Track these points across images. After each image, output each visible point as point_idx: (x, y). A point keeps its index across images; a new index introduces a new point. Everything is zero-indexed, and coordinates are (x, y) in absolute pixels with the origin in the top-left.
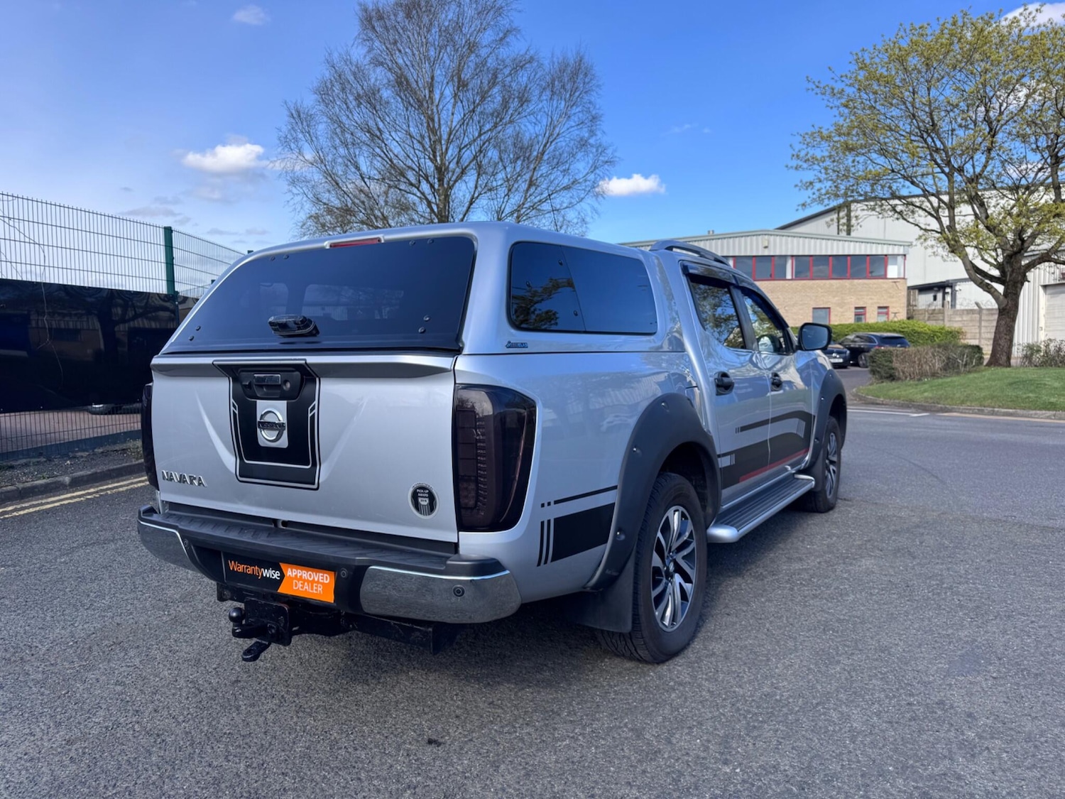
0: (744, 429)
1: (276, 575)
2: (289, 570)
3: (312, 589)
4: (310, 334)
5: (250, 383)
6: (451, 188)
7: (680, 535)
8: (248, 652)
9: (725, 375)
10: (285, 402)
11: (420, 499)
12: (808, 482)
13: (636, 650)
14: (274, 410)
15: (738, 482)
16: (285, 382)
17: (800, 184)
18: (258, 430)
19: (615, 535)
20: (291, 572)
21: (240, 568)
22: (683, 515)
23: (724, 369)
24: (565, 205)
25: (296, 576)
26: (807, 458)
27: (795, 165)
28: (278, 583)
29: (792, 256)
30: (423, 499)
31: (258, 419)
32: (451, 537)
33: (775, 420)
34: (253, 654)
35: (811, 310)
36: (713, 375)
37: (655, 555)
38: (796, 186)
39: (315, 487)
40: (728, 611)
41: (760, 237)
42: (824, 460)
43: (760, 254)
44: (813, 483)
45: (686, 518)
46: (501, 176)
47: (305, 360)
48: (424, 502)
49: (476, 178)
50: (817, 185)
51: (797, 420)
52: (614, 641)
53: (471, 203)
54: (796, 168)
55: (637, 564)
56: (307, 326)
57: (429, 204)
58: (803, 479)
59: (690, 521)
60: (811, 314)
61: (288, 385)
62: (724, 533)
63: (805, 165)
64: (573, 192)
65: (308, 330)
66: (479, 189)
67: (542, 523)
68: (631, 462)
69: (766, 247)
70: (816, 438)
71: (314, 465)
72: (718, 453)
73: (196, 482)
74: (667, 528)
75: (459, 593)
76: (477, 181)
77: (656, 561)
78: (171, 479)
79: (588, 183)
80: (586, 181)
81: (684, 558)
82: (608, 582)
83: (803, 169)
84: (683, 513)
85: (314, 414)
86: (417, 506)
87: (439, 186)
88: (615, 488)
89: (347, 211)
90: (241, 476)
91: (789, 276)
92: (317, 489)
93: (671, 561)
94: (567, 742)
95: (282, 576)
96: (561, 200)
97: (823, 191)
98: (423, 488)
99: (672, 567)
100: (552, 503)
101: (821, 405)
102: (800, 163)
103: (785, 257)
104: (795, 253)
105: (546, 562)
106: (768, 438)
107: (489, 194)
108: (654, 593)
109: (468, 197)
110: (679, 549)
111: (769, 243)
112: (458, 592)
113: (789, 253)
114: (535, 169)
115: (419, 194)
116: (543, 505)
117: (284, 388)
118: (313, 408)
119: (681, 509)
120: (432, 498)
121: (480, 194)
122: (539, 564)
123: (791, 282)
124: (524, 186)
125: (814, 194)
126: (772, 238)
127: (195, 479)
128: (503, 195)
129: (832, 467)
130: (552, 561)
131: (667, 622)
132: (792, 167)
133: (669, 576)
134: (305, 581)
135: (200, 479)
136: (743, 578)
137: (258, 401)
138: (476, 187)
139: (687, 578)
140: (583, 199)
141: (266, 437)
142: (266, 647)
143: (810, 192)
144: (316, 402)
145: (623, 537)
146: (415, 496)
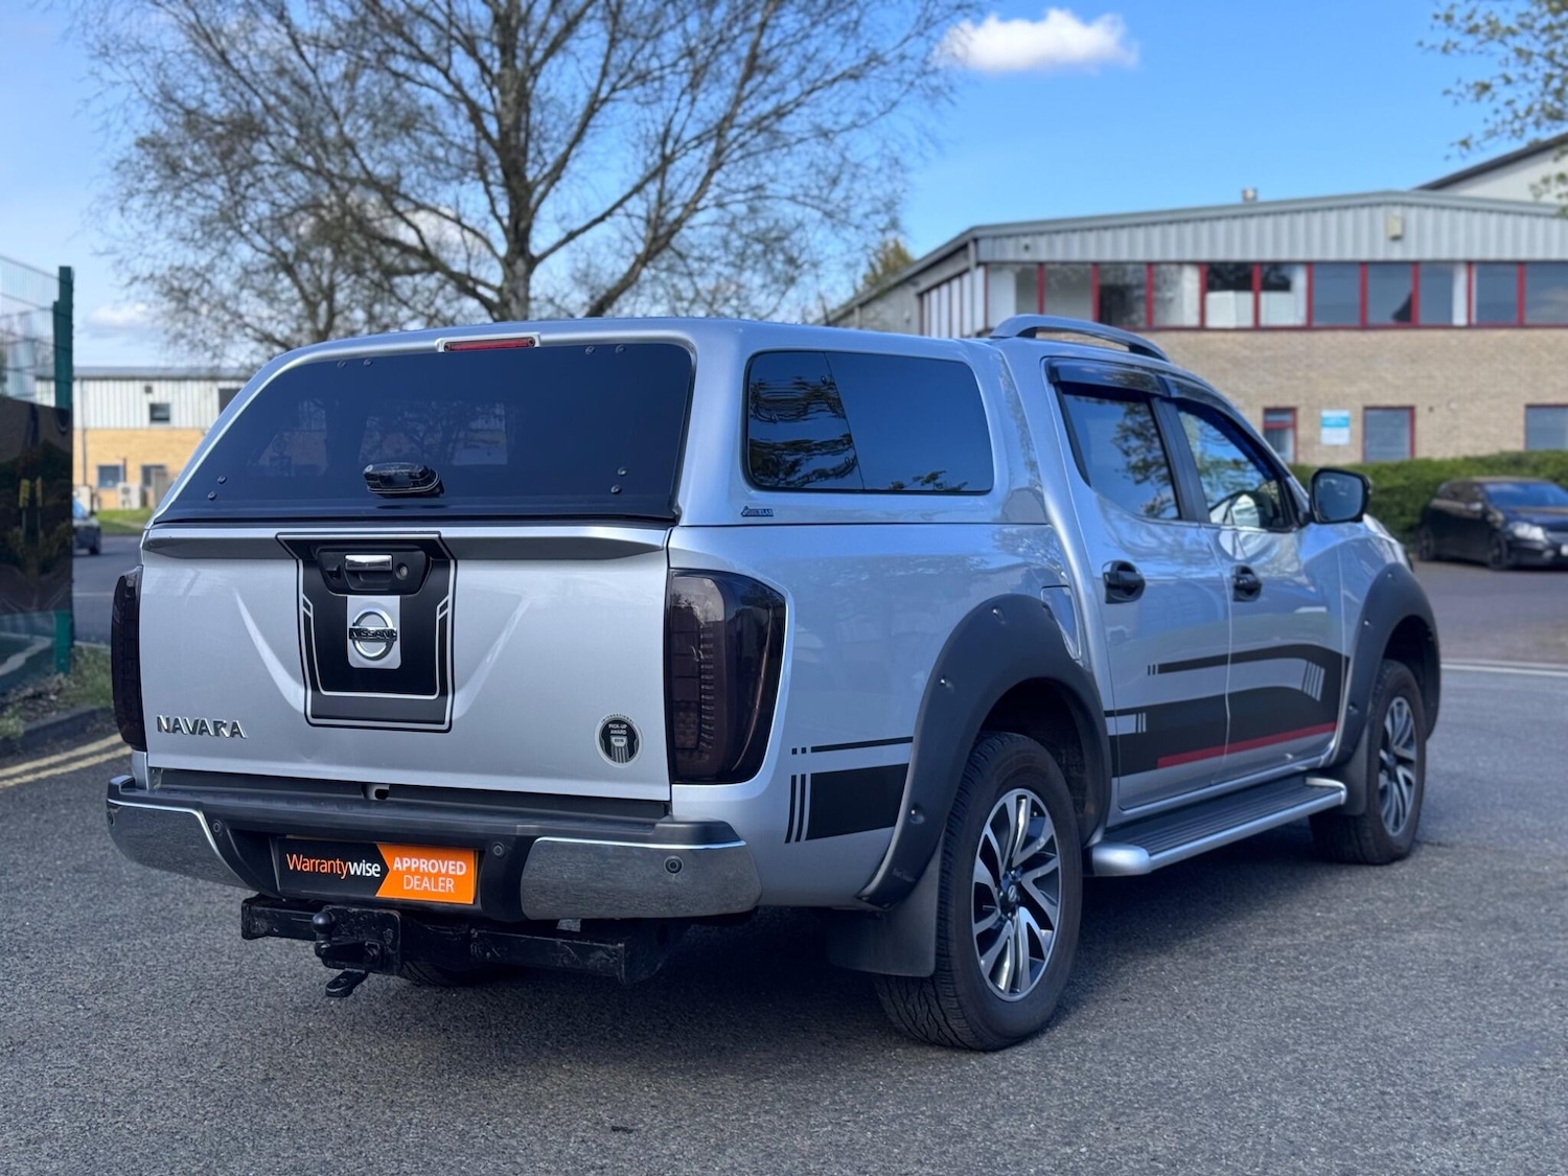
0: (1166, 668)
1: (373, 870)
2: (397, 859)
3: (436, 886)
4: (431, 494)
5: (339, 568)
6: (534, 71)
7: (1029, 840)
8: (334, 983)
9: (1125, 567)
10: (398, 597)
11: (613, 739)
12: (1332, 792)
13: (945, 1020)
14: (381, 611)
15: (1154, 766)
16: (400, 566)
17: (1456, 90)
18: (350, 642)
19: (908, 815)
20: (401, 863)
21: (308, 865)
22: (1034, 807)
23: (1128, 559)
24: (846, 120)
25: (409, 868)
26: (1332, 745)
27: (1442, 43)
28: (376, 883)
29: (1469, 263)
30: (619, 738)
31: (350, 625)
32: (659, 793)
33: (1239, 658)
34: (344, 987)
35: (1522, 410)
36: (1101, 569)
37: (979, 863)
38: (1447, 92)
39: (445, 727)
40: (1126, 996)
41: (1380, 212)
42: (1372, 752)
43: (1380, 256)
44: (1343, 793)
45: (1041, 814)
46: (672, 40)
47: (438, 533)
48: (619, 742)
49: (605, 48)
50: (1506, 93)
51: (1302, 663)
52: (909, 1007)
53: (591, 111)
54: (1445, 50)
55: (945, 872)
56: (430, 480)
57: (475, 114)
58: (1322, 787)
59: (1048, 819)
60: (1521, 422)
61: (404, 571)
62: (1125, 858)
63: (1469, 42)
64: (870, 85)
65: (430, 487)
66: (613, 78)
67: (794, 778)
68: (936, 702)
69: (1396, 238)
70: (1352, 703)
71: (444, 693)
72: (1107, 707)
73: (226, 732)
74: (1002, 824)
75: (674, 867)
76: (608, 57)
77: (982, 874)
78: (176, 729)
79: (907, 63)
80: (902, 58)
81: (1036, 882)
82: (896, 892)
83: (1463, 52)
84: (1034, 802)
85: (446, 615)
86: (608, 748)
87: (504, 65)
88: (909, 740)
89: (246, 128)
90: (314, 716)
91: (1460, 318)
92: (447, 731)
93: (1011, 884)
94: (830, 1128)
95: (385, 871)
96: (834, 105)
97: (1521, 107)
98: (619, 722)
99: (1012, 894)
100: (809, 750)
101: (1363, 638)
102: (1455, 37)
103: (1453, 263)
104: (1476, 255)
105: (798, 839)
106: (1227, 692)
107: (637, 90)
108: (978, 928)
109: (583, 98)
110: (1028, 865)
111: (1404, 226)
112: (673, 865)
113: (1461, 255)
114: (763, 26)
115: (449, 89)
116: (794, 751)
117: (398, 576)
118: (445, 606)
119: (1031, 795)
120: (631, 735)
121: (614, 89)
122: (788, 840)
123: (1465, 334)
124: (736, 73)
125: (1497, 112)
126: (1413, 213)
127: (224, 725)
128: (678, 91)
129: (1401, 772)
130: (808, 838)
131: (1003, 984)
132: (1433, 47)
133: (1009, 908)
134: (423, 875)
135: (235, 725)
136: (1172, 955)
137: (350, 597)
138: (604, 73)
139: (1044, 922)
140: (894, 104)
141: (361, 654)
142: (364, 977)
143: (1486, 105)
144: (449, 597)
145: (921, 819)
146: (606, 734)
